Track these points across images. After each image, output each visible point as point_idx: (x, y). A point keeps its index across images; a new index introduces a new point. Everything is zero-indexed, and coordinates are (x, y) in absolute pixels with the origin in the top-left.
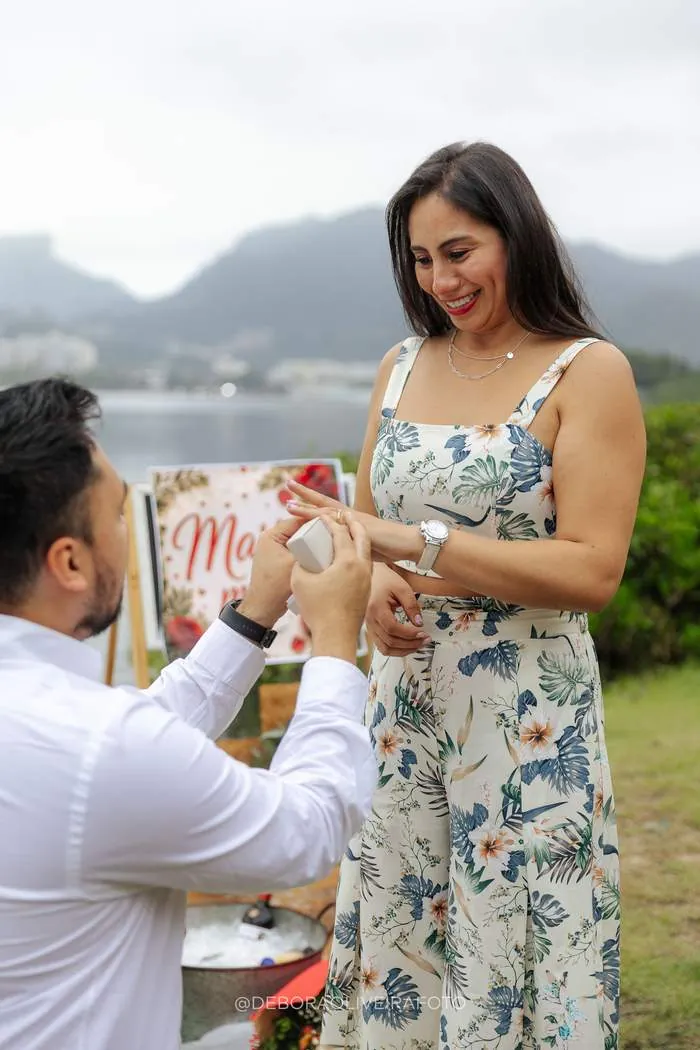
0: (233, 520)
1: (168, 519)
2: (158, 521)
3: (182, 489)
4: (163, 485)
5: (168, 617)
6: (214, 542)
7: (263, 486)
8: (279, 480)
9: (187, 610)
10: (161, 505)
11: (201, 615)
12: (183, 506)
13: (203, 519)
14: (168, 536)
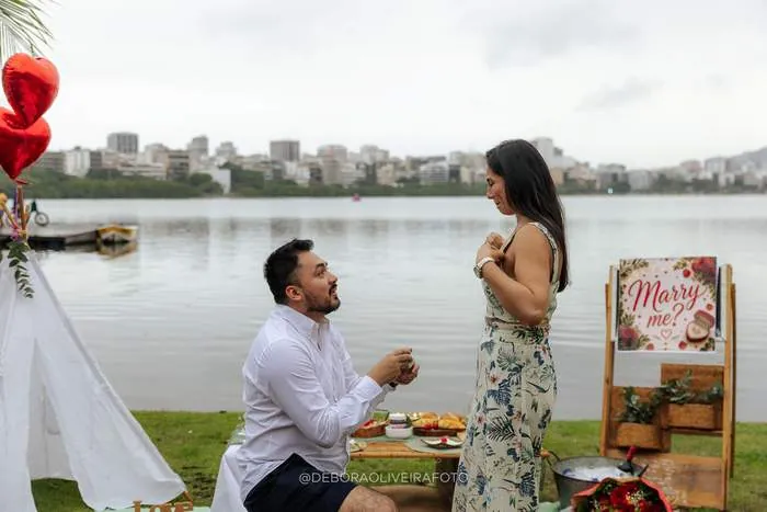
0: (659, 282)
1: (628, 282)
2: (622, 283)
3: (635, 268)
4: (626, 266)
5: (622, 327)
6: (648, 294)
7: (676, 268)
8: (685, 265)
9: (631, 324)
10: (624, 275)
11: (637, 327)
12: (635, 276)
13: (644, 282)
14: (626, 291)
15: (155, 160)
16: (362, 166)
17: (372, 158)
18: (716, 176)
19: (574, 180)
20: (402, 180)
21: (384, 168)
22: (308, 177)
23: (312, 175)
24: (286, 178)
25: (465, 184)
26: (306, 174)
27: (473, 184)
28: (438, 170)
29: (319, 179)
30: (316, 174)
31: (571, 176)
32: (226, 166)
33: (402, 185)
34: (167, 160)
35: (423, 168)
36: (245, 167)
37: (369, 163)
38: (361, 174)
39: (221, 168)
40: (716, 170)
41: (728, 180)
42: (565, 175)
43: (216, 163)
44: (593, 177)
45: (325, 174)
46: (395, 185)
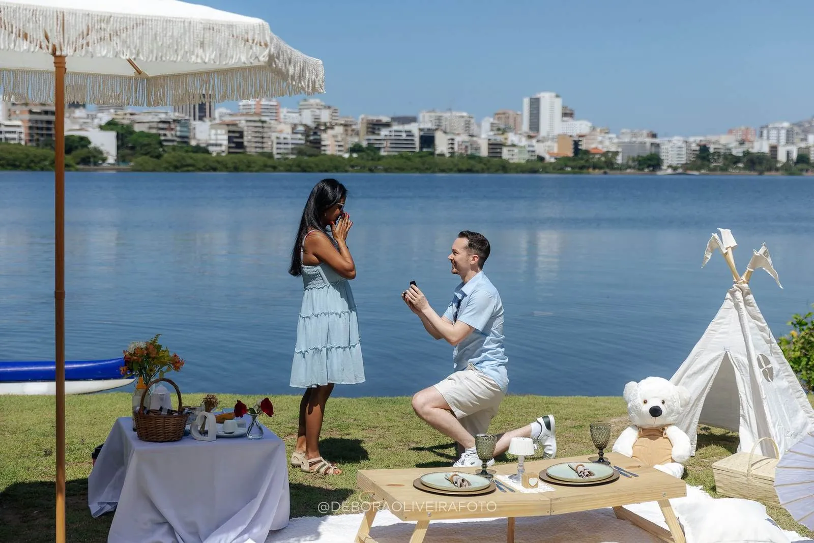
15: (9, 116)
16: (301, 129)
17: (317, 119)
18: (774, 149)
19: (587, 152)
20: (356, 149)
21: (330, 132)
22: (225, 143)
23: (230, 139)
24: (193, 143)
25: (442, 155)
26: (222, 138)
27: (452, 154)
28: (404, 135)
29: (240, 145)
30: (236, 139)
31: (584, 146)
32: (111, 125)
33: (355, 155)
34: (27, 116)
35: (384, 132)
36: (137, 128)
37: (311, 124)
38: (300, 139)
39: (102, 128)
40: (773, 142)
41: (788, 154)
42: (576, 144)
43: (96, 121)
44: (613, 149)
45: (248, 138)
46: (346, 156)
